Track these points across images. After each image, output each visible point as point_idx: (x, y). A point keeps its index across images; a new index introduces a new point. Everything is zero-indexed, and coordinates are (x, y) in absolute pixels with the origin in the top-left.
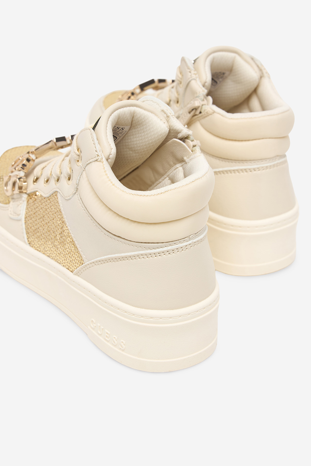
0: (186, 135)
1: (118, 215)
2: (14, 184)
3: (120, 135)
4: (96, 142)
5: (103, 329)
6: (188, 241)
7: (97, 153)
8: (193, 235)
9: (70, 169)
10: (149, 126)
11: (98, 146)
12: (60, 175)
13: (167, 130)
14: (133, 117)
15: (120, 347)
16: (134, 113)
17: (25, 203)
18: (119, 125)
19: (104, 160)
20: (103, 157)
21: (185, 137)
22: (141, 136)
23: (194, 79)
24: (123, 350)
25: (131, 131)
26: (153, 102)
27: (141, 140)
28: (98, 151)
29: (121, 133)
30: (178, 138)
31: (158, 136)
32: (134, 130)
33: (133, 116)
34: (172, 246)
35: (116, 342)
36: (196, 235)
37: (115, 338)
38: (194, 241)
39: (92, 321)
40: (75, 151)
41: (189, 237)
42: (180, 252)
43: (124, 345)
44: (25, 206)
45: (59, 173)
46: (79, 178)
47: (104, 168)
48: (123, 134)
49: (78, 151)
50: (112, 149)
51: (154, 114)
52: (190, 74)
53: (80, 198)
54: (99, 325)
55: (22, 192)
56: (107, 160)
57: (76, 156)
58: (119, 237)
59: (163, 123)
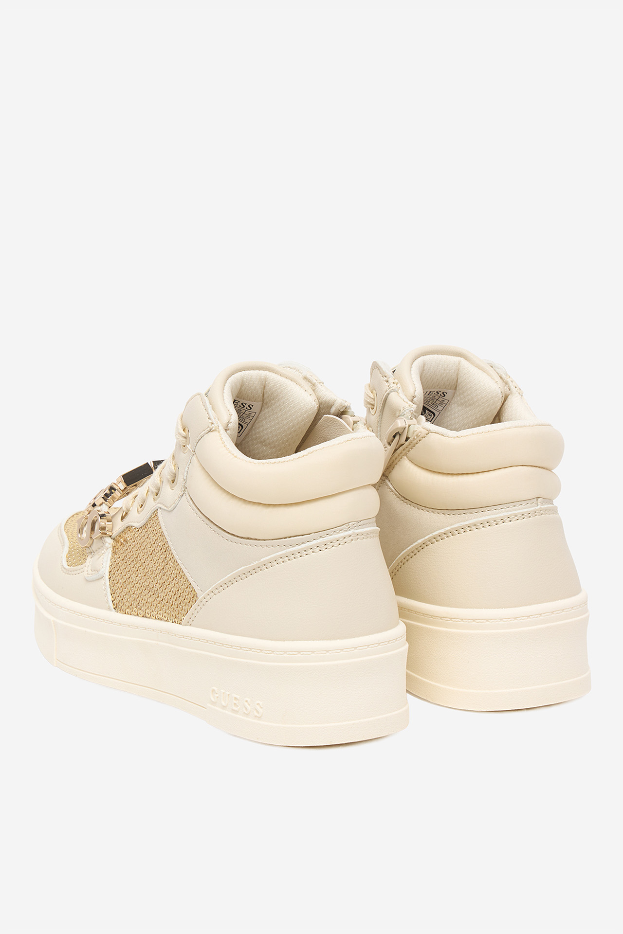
0: (342, 407)
1: (245, 500)
2: (94, 524)
3: (247, 421)
4: (209, 407)
5: (229, 695)
6: (346, 531)
7: (211, 421)
8: (354, 523)
9: (174, 466)
10: (288, 399)
11: (211, 412)
12: (160, 484)
13: (315, 406)
14: (264, 387)
15: (256, 714)
16: (265, 379)
17: (110, 550)
18: (243, 399)
19: (222, 431)
20: (220, 425)
21: (341, 411)
22: (277, 418)
23: (394, 391)
24: (259, 718)
25: (263, 413)
26: (291, 368)
27: (278, 423)
28: (212, 418)
29: (248, 417)
30: (332, 413)
31: (301, 415)
32: (266, 411)
33: (264, 385)
34: (324, 538)
35: (249, 707)
36: (359, 524)
37: (247, 701)
38: (357, 531)
39: (213, 690)
40: (180, 431)
41: (347, 524)
42: (336, 547)
43: (261, 708)
44: (110, 556)
45: (159, 482)
46: (186, 469)
47: (221, 439)
48: (251, 418)
49: (184, 430)
50: (232, 415)
51: (295, 382)
52: (387, 384)
53: (189, 498)
54: (223, 691)
55: (106, 534)
56: (226, 430)
57: (182, 439)
58: (248, 538)
59: (309, 395)
